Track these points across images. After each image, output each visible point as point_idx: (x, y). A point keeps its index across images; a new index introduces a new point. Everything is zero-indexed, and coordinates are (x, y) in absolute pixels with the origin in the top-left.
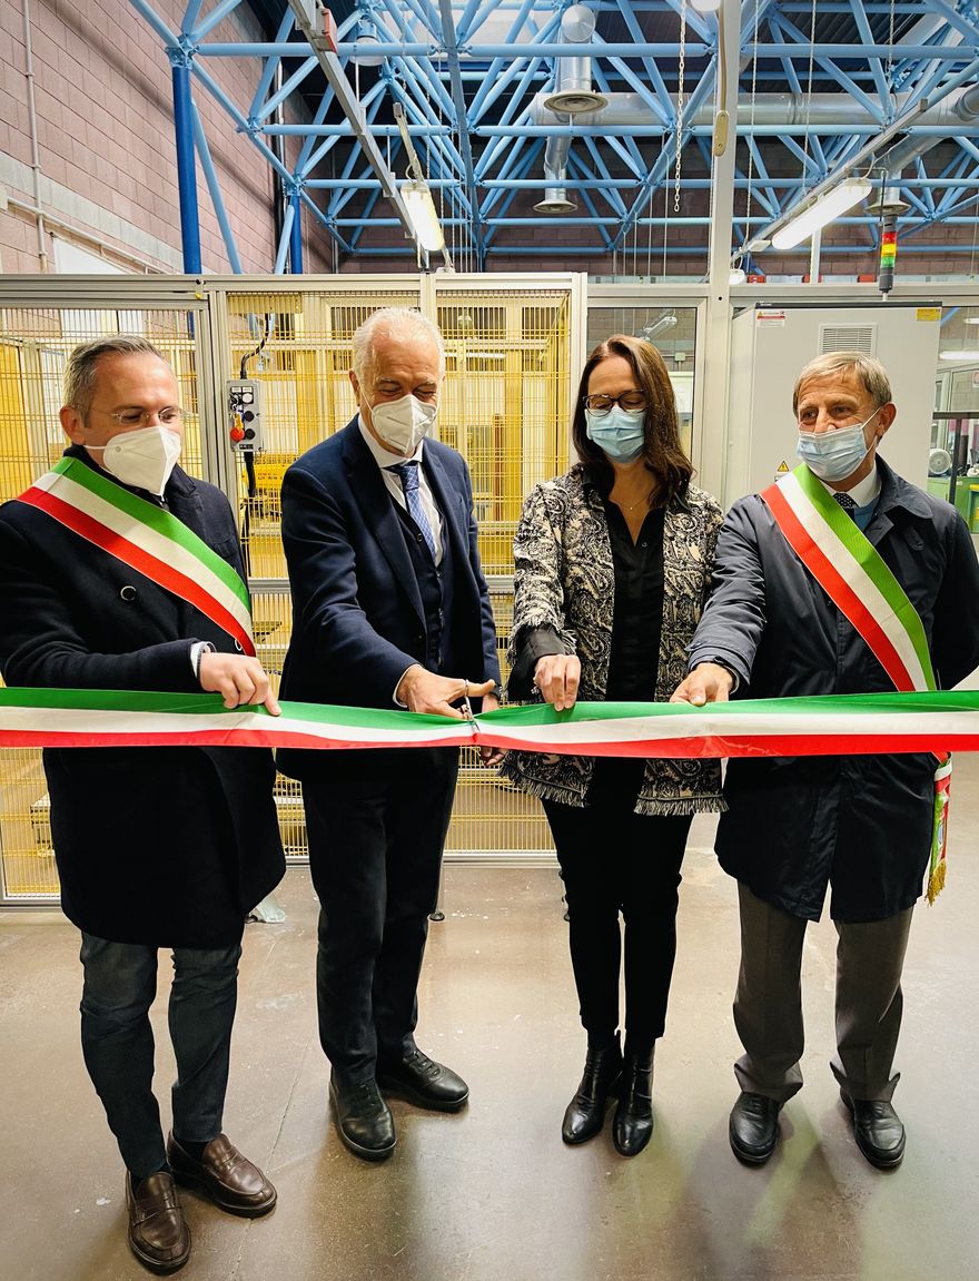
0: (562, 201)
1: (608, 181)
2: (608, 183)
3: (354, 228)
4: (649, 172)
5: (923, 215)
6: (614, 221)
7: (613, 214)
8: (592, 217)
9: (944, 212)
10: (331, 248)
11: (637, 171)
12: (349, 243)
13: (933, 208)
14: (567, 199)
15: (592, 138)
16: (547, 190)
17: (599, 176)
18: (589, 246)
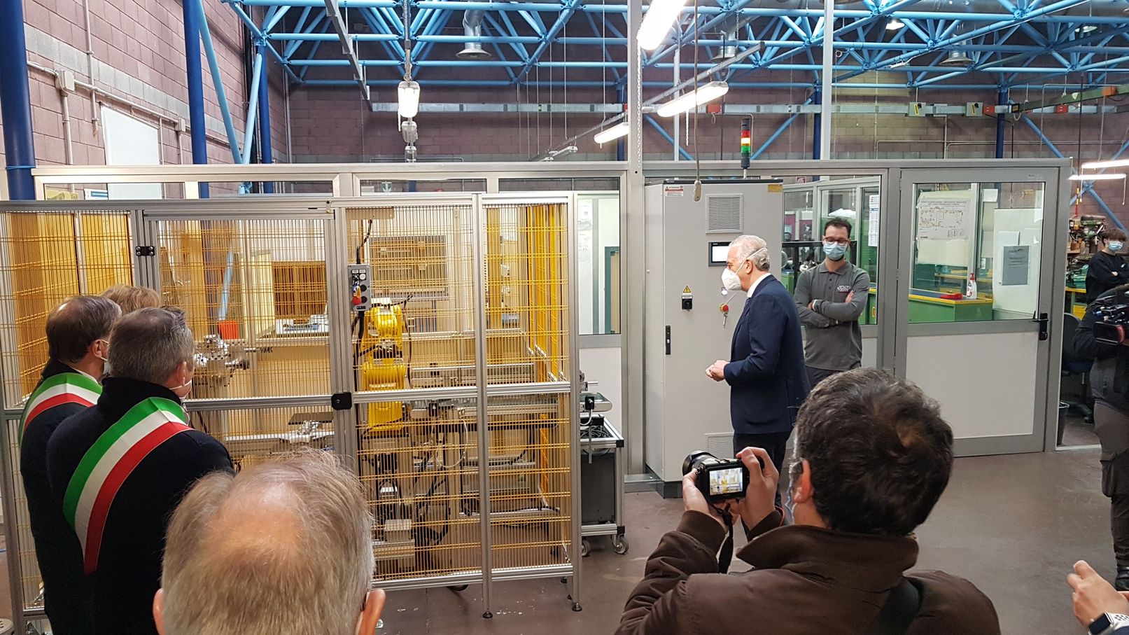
0: (479, 51)
1: (516, 37)
2: (516, 40)
3: (301, 66)
4: (548, 32)
5: (753, 63)
6: (519, 63)
7: (518, 58)
8: (501, 60)
9: (768, 61)
10: (282, 80)
11: (538, 31)
12: (298, 76)
13: (759, 57)
14: (482, 49)
15: (506, 12)
16: (466, 44)
17: (510, 35)
18: (497, 80)
